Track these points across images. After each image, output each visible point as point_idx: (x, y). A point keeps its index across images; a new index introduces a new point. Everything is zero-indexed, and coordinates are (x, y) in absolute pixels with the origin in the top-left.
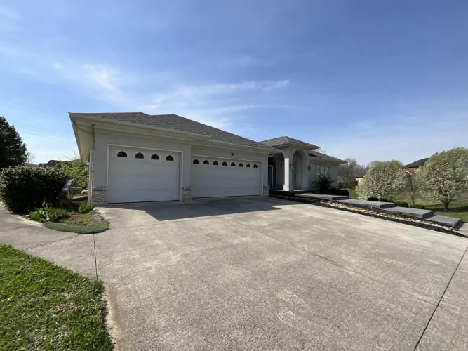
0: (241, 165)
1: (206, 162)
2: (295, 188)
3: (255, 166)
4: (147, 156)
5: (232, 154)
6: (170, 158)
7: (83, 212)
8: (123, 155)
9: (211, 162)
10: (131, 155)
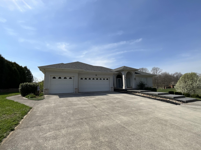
0: (101, 79)
1: (86, 79)
2: (128, 88)
3: (107, 79)
4: (63, 78)
5: (96, 75)
6: (70, 78)
7: (40, 96)
8: (54, 78)
9: (88, 79)
10: (57, 78)
